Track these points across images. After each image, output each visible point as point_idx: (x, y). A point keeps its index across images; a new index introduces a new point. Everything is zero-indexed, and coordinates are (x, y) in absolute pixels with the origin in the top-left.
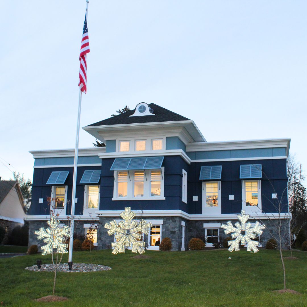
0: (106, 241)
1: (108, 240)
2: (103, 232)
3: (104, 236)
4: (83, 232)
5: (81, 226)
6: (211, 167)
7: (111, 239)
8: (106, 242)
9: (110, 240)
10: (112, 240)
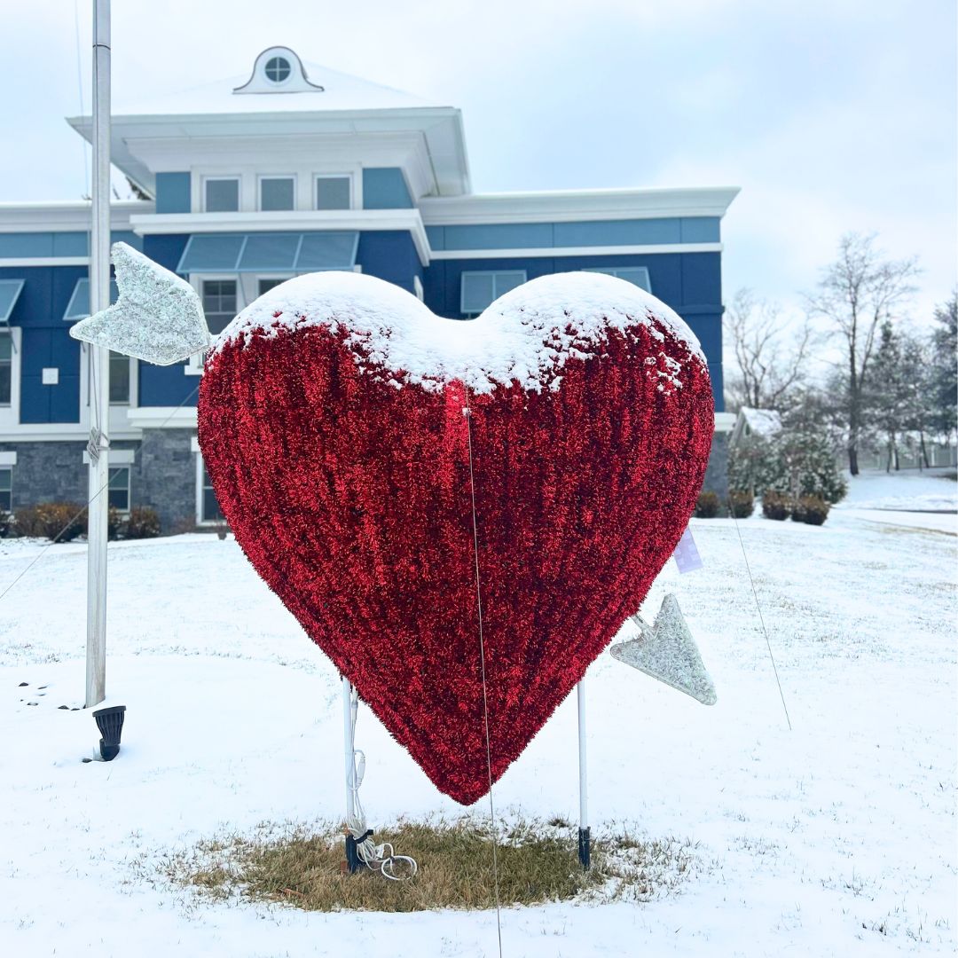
0: (168, 508)
1: (177, 502)
2: (157, 479)
3: (162, 491)
4: (80, 477)
5: (74, 457)
6: (494, 274)
7: (187, 502)
8: (170, 511)
9: (183, 503)
10: (189, 503)
